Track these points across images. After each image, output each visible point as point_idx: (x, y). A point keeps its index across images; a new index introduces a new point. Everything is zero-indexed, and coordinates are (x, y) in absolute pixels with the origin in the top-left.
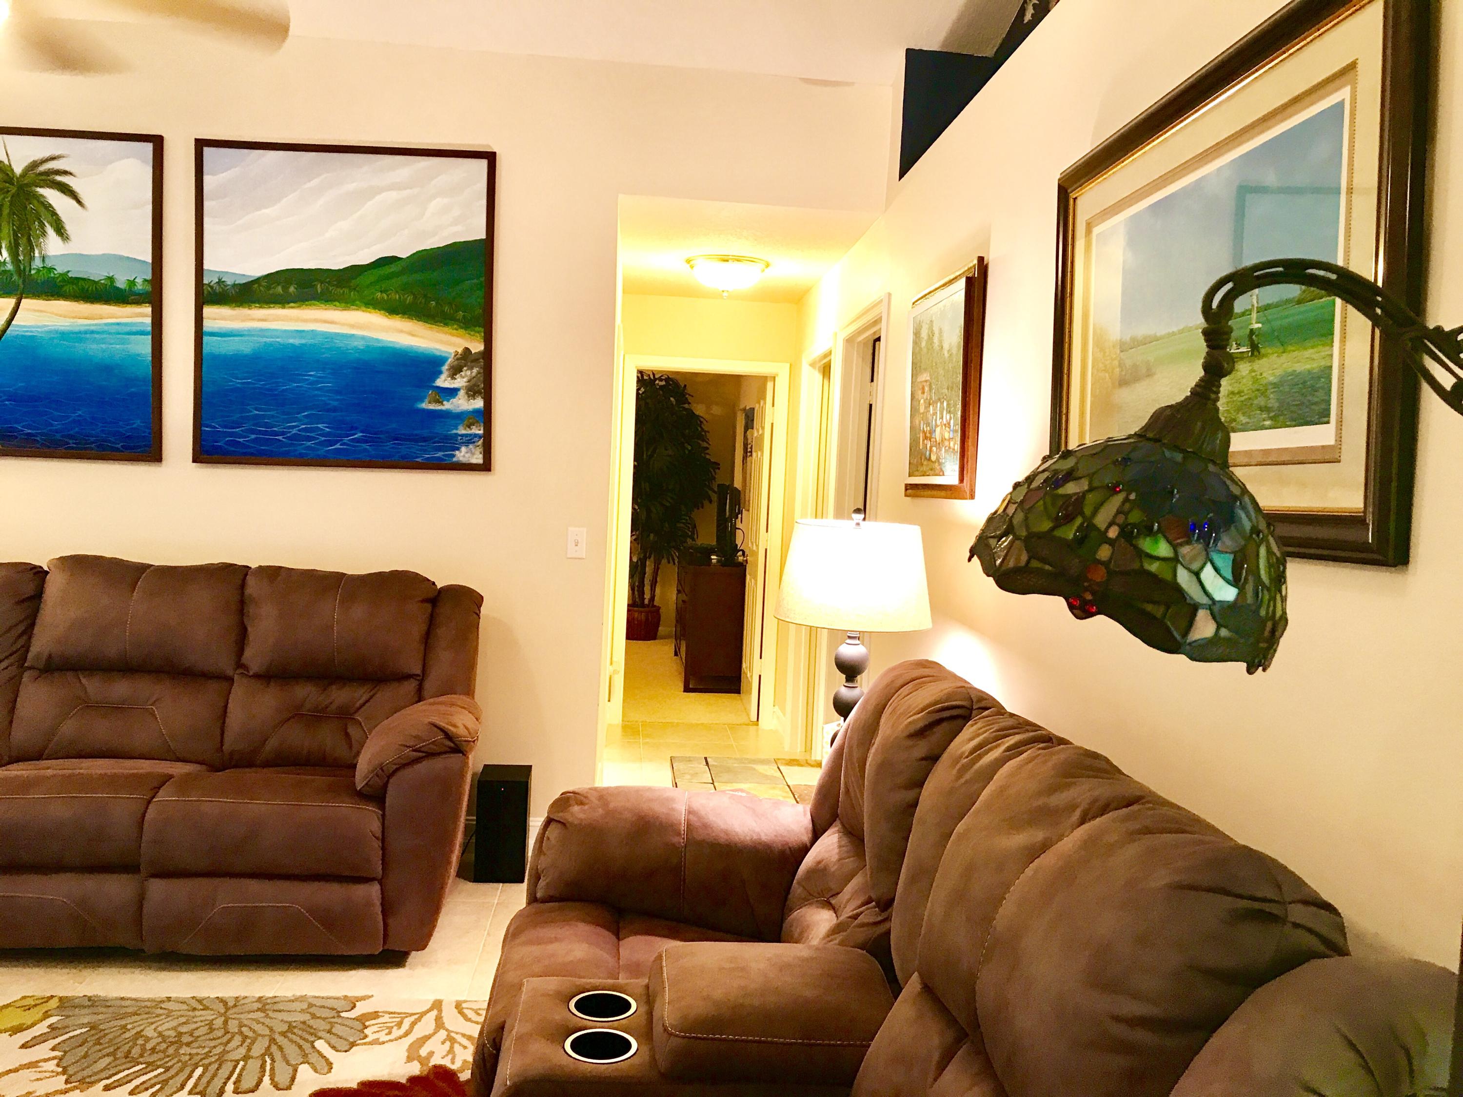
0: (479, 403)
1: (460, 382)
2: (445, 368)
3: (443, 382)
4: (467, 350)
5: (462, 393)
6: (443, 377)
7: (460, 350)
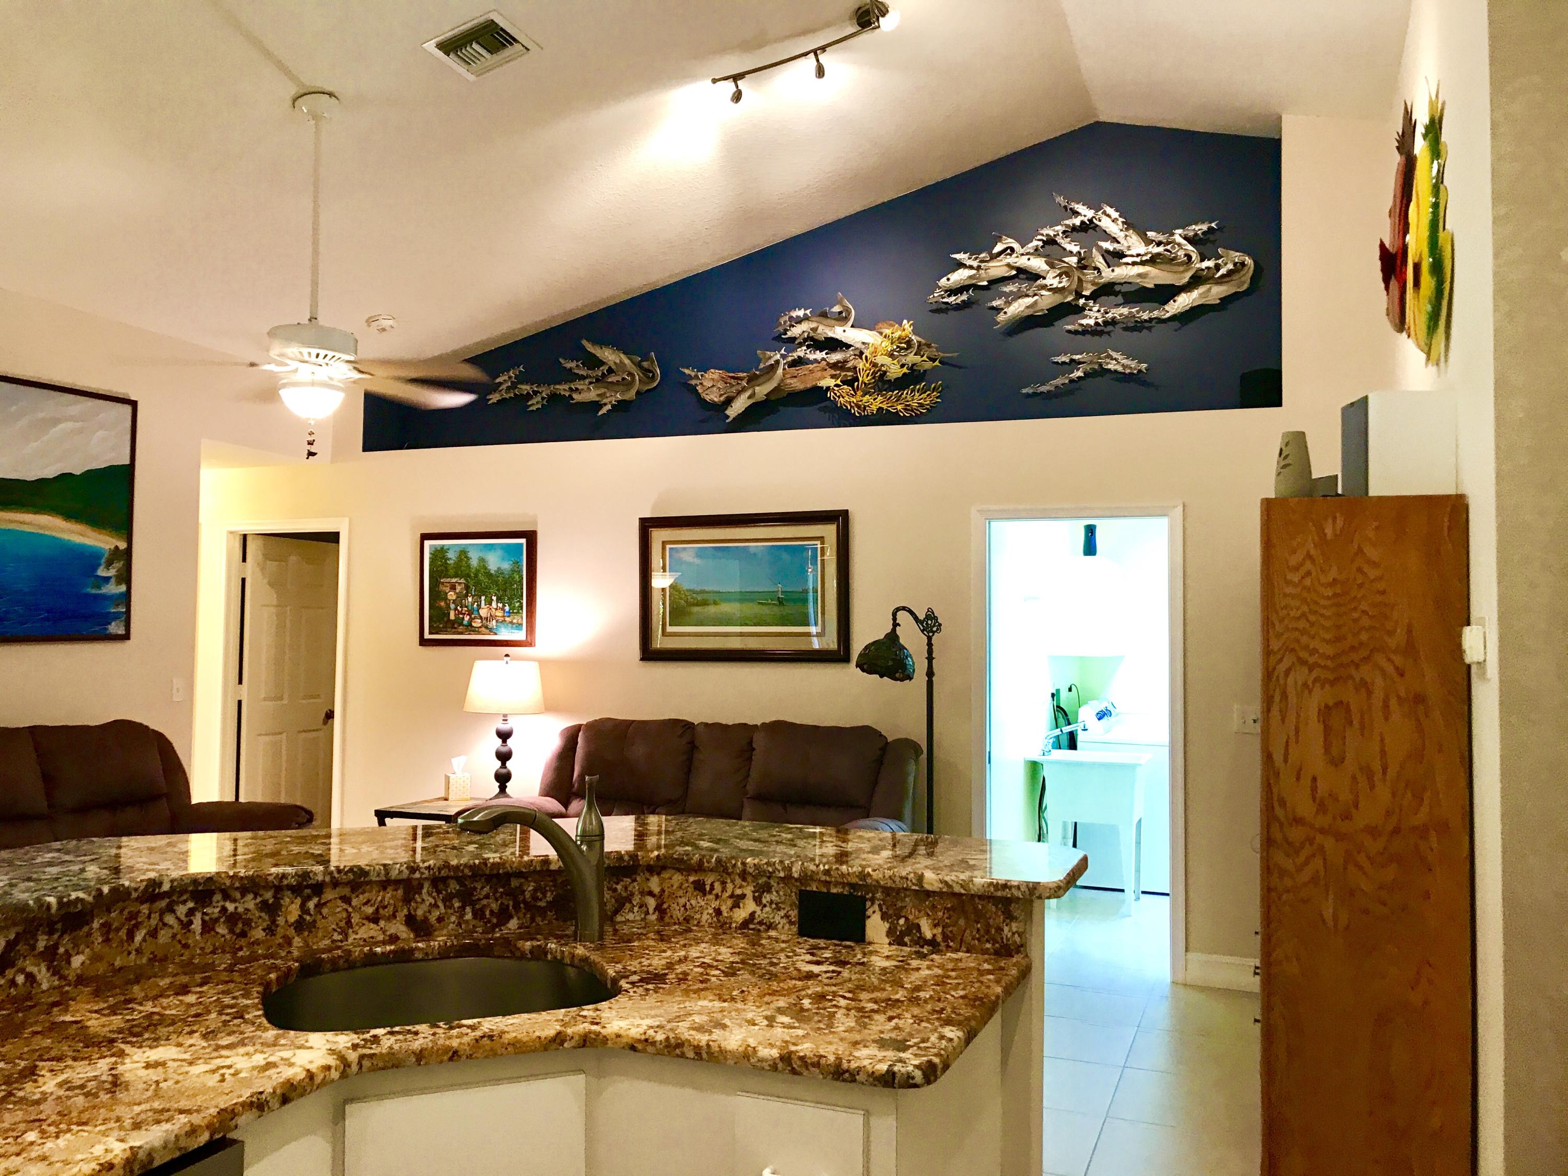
0: (123, 588)
1: (112, 572)
2: (103, 561)
3: (102, 572)
4: (117, 547)
5: (113, 580)
6: (102, 567)
7: (112, 547)
